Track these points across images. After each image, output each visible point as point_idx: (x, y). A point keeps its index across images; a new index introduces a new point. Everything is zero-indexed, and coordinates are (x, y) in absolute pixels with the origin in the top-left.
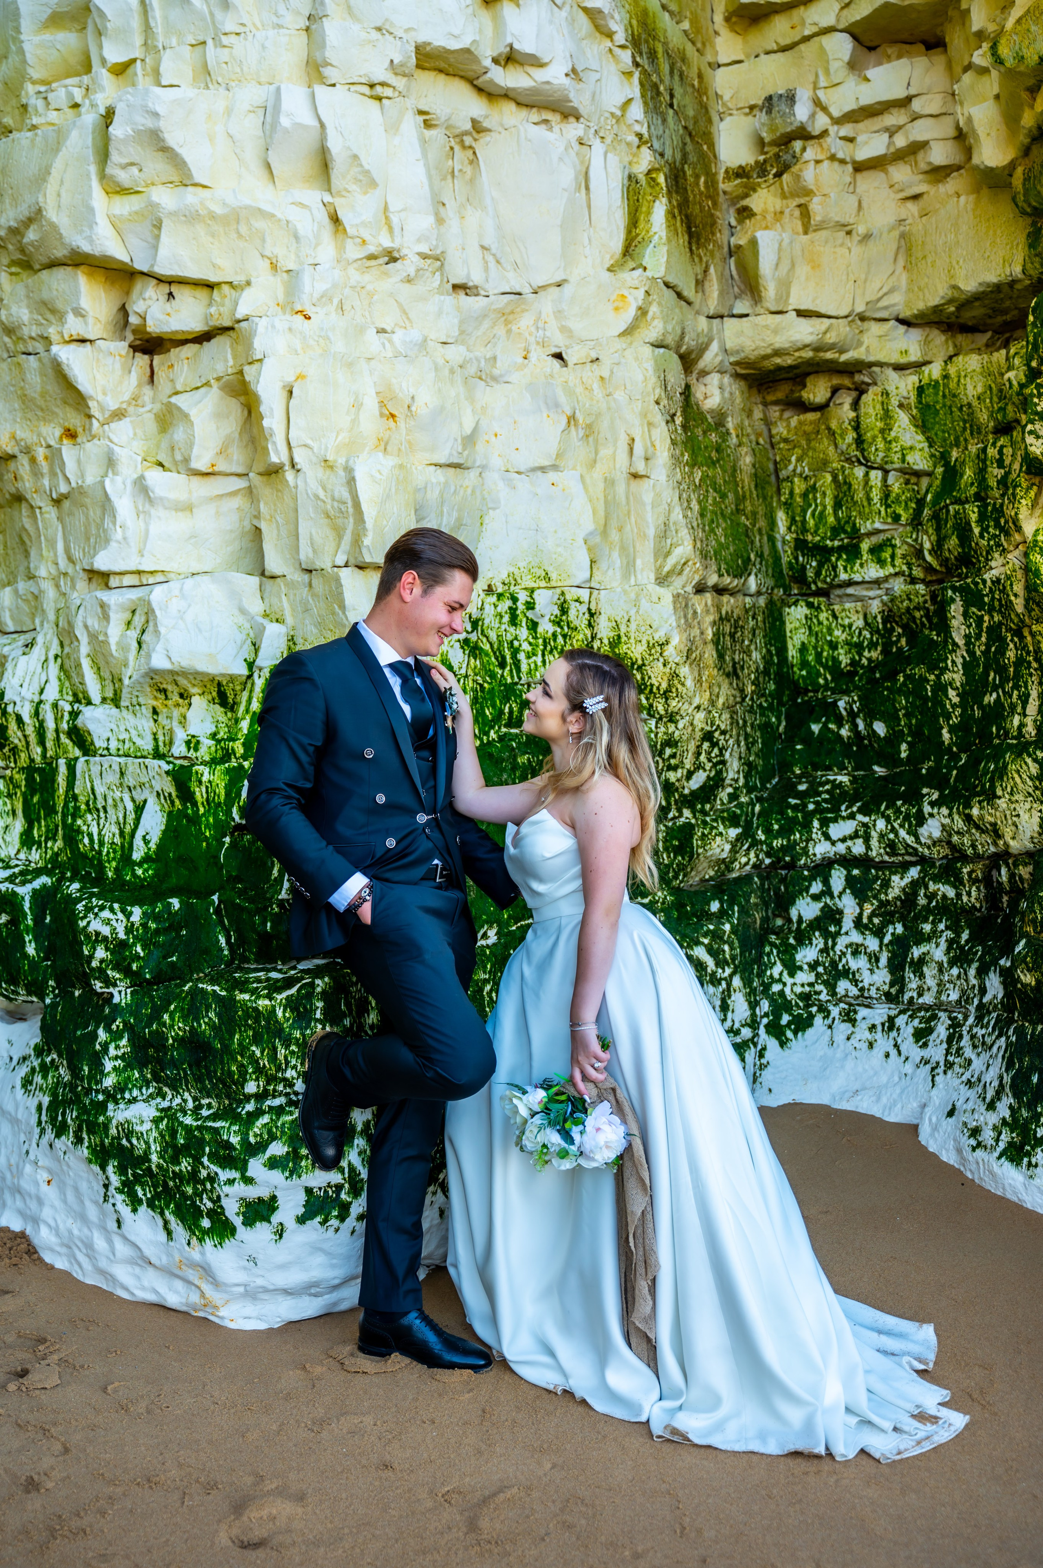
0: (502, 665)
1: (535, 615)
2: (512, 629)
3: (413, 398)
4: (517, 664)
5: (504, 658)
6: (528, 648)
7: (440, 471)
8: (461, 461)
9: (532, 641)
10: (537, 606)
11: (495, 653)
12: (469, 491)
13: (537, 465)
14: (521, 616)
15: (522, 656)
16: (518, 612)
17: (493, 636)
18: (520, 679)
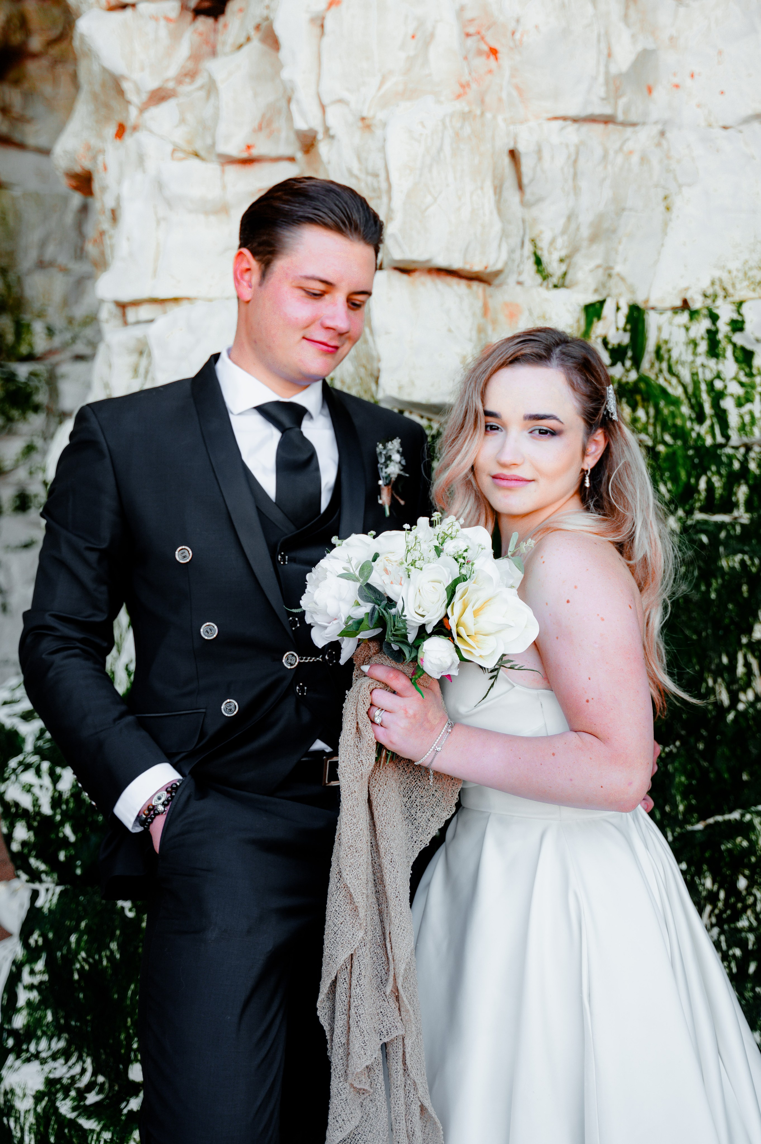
0: (700, 418)
1: (747, 339)
2: (712, 363)
3: (518, 21)
4: (721, 416)
5: (701, 406)
6: (739, 391)
7: (571, 128)
8: (607, 110)
9: (744, 379)
10: (747, 326)
11: (689, 400)
12: (635, 159)
13: (750, 112)
14: (724, 343)
15: (728, 404)
16: (720, 336)
17: (686, 375)
18: (728, 438)
